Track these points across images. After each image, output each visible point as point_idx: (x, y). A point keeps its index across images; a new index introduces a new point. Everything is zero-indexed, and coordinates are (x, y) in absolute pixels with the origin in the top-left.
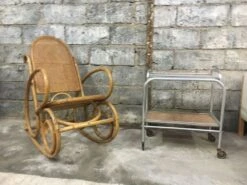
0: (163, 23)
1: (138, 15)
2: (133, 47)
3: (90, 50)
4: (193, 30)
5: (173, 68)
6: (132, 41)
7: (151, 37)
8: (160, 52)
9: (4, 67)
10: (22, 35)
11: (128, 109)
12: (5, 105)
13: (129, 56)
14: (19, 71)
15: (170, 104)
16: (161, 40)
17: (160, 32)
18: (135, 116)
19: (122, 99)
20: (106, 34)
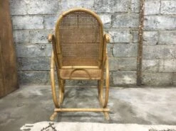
0: (151, 12)
1: (132, 6)
2: (129, 29)
4: (172, 17)
5: (157, 44)
6: (128, 25)
7: (142, 22)
8: (149, 33)
9: (29, 47)
10: (43, 22)
12: (30, 75)
13: (126, 36)
14: (42, 49)
15: (155, 69)
17: (149, 18)
18: (130, 79)
19: (120, 66)
20: (109, 20)
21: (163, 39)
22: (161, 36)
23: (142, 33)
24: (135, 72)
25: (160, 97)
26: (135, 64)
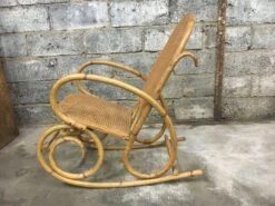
2: (201, 25)
3: (144, 33)
5: (249, 48)
6: (198, 18)
7: (223, 10)
8: (236, 29)
9: (28, 63)
10: (49, 18)
11: (193, 102)
12: (35, 111)
13: (196, 38)
14: (50, 66)
15: (245, 92)
16: (235, 14)
17: (236, 3)
18: (202, 111)
19: (186, 90)
20: (165, 10)
21: (259, 39)
22: (256, 33)
23: (223, 31)
24: (212, 98)
25: (254, 144)
26: (211, 85)
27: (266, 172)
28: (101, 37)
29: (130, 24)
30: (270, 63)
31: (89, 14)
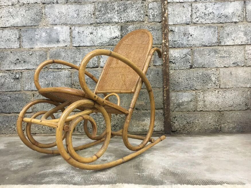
1: (151, 13)
11: (145, 115)
16: (176, 38)
20: (117, 33)
22: (196, 54)
23: (167, 51)
24: (162, 111)
27: (199, 164)
28: (63, 54)
29: (88, 44)
30: (211, 80)
31: (54, 35)
